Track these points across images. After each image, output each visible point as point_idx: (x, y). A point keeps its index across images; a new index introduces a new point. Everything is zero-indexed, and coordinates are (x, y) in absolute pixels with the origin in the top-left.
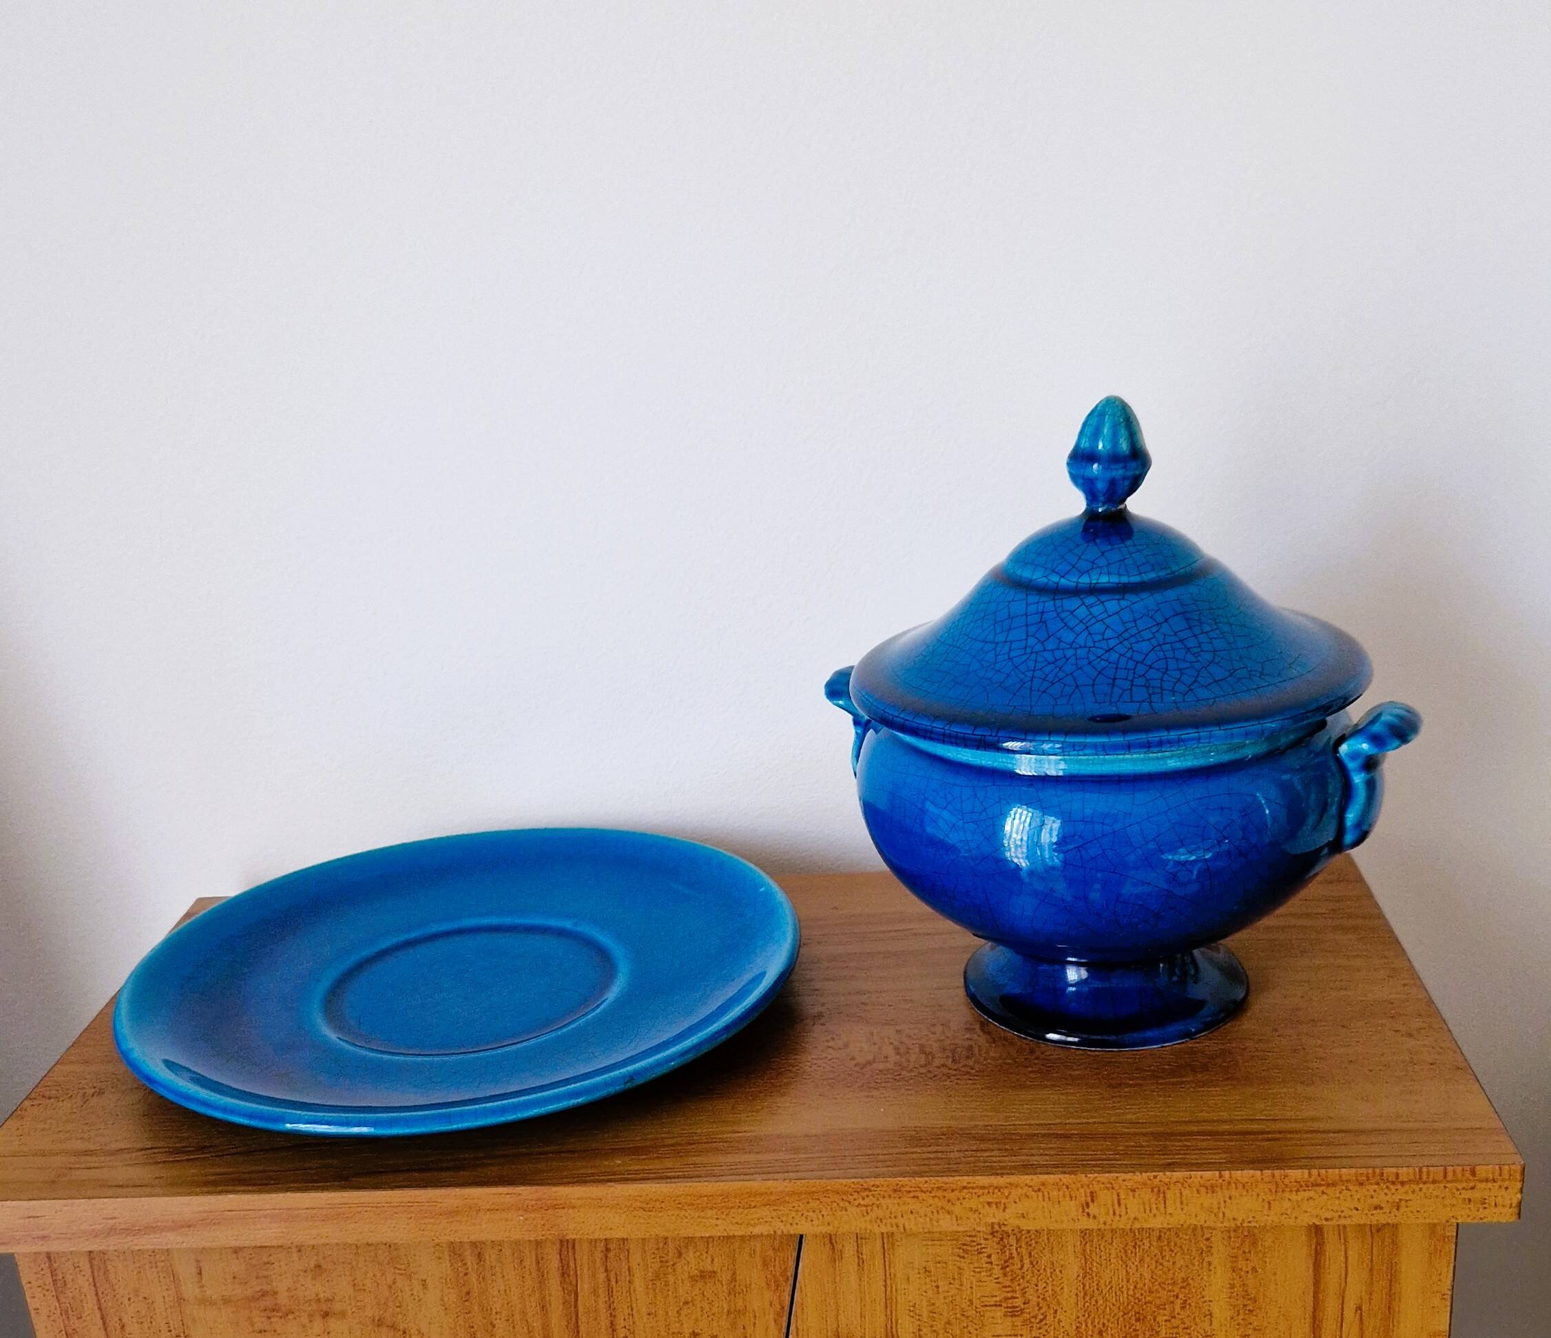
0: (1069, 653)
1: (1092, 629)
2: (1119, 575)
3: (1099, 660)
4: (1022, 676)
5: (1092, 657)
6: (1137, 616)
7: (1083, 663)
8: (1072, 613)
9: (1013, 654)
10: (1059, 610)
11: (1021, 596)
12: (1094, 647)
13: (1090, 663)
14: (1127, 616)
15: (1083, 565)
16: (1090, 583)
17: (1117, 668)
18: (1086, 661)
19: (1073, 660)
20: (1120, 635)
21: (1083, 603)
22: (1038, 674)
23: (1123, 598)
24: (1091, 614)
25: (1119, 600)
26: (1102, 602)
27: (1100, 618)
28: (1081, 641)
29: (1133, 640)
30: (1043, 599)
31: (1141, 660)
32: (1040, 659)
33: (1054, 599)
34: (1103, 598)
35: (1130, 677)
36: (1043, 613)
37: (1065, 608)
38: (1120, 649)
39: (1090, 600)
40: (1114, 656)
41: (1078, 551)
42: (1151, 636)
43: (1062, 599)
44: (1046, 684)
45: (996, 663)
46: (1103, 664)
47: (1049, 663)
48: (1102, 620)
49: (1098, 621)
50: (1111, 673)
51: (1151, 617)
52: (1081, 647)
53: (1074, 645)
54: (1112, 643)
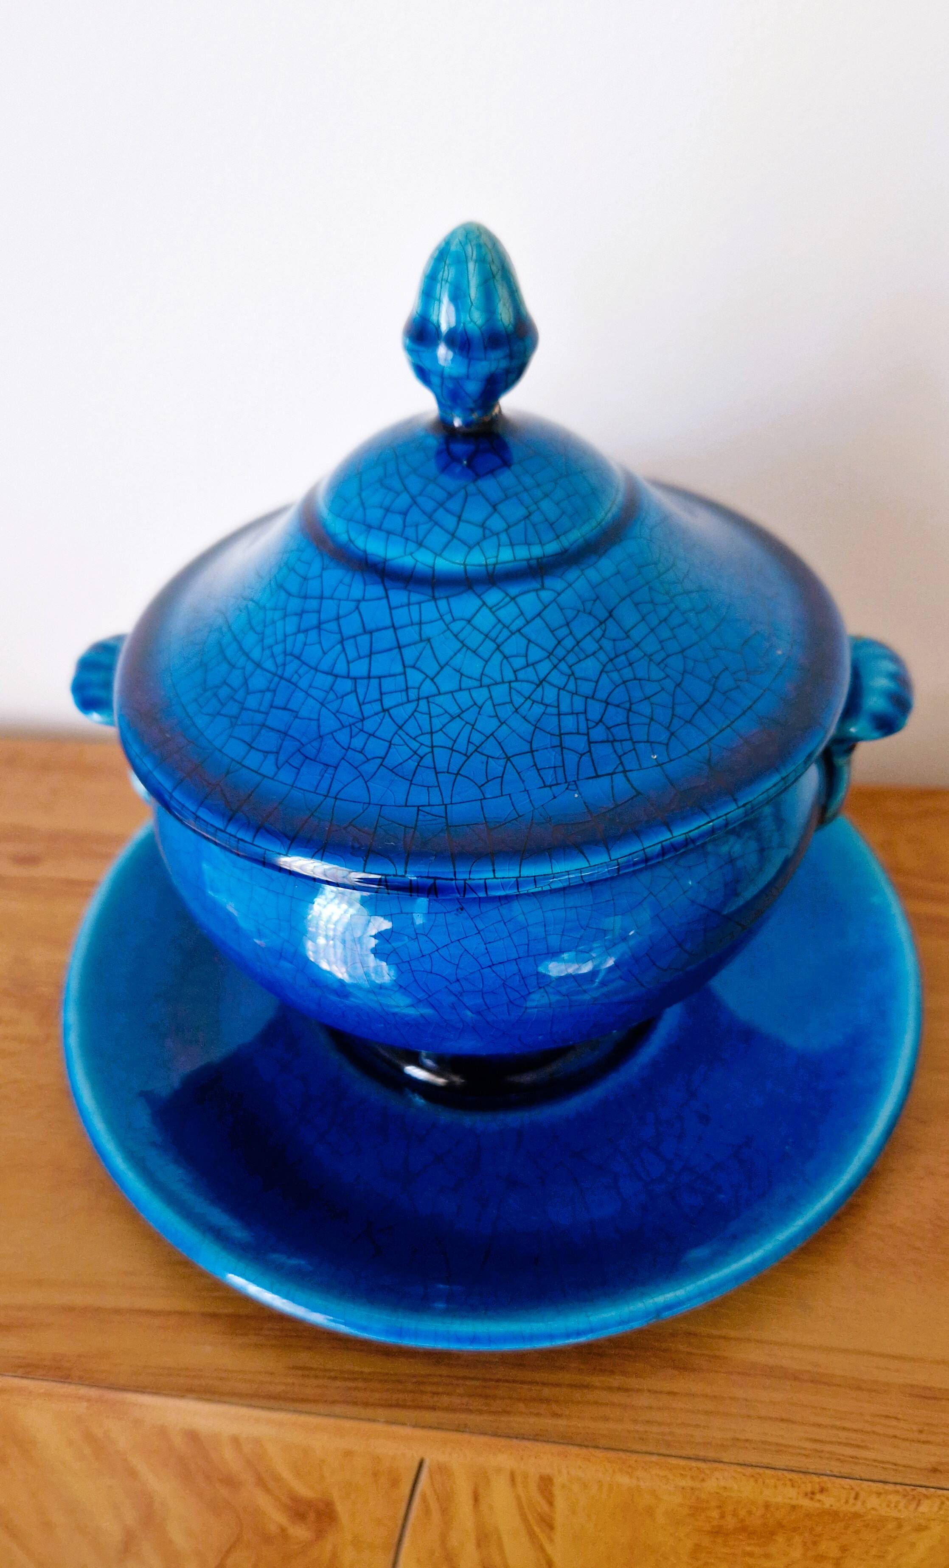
0: (481, 695)
1: (508, 649)
2: (527, 543)
3: (529, 702)
4: (415, 745)
5: (518, 700)
6: (570, 614)
7: (505, 712)
8: (469, 621)
9: (388, 702)
10: (448, 618)
11: (376, 590)
12: (517, 680)
13: (516, 710)
14: (554, 616)
15: (467, 531)
16: (486, 565)
17: (559, 714)
18: (509, 708)
19: (488, 708)
20: (551, 653)
21: (484, 603)
22: (439, 739)
23: (543, 587)
24: (499, 621)
25: (537, 590)
26: (513, 599)
27: (514, 627)
28: (493, 670)
29: (571, 659)
30: (415, 597)
31: (590, 693)
32: (435, 710)
33: (434, 598)
34: (513, 590)
35: (583, 728)
36: (420, 623)
37: (457, 615)
38: (556, 678)
39: (494, 596)
40: (550, 695)
41: (454, 505)
42: (595, 646)
43: (447, 598)
44: (458, 759)
45: (363, 719)
46: (538, 709)
47: (453, 718)
48: (519, 630)
49: (513, 633)
50: (551, 723)
51: (590, 614)
52: (496, 683)
53: (486, 681)
54: (544, 668)
